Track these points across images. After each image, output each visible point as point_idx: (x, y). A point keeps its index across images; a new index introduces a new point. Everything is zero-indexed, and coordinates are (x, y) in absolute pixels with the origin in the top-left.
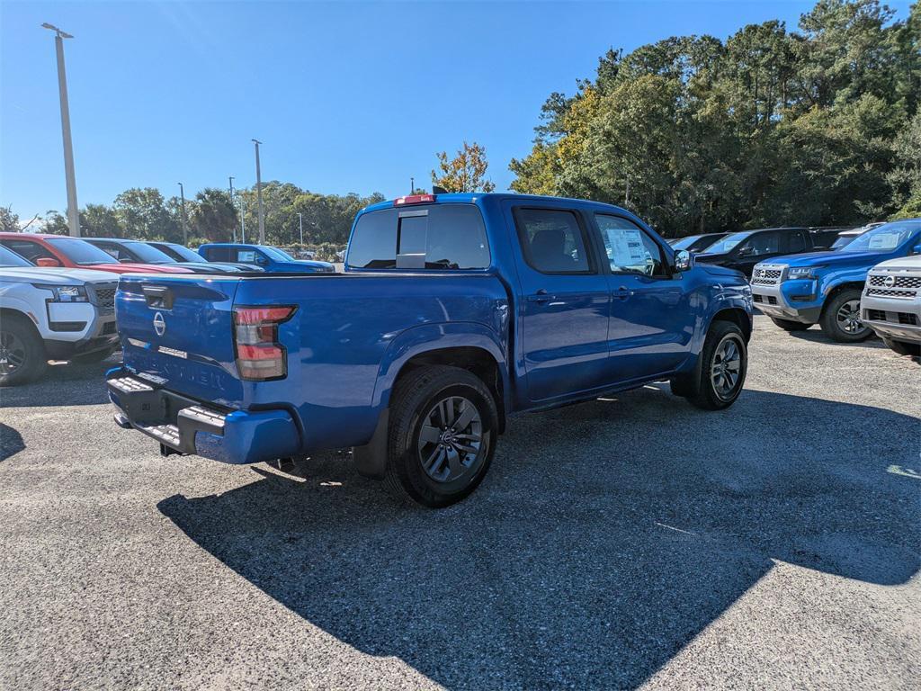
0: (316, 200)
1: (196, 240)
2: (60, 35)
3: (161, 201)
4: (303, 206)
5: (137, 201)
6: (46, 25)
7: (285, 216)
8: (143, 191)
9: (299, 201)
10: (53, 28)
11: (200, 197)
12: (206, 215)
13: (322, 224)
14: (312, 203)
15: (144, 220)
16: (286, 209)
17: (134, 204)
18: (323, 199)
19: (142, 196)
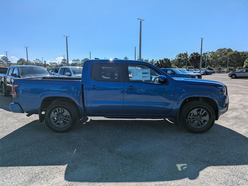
0: (236, 53)
1: (189, 67)
2: (141, 21)
3: (187, 56)
4: (231, 55)
5: (181, 56)
6: (138, 19)
7: (224, 59)
8: (183, 54)
9: (230, 54)
10: (139, 19)
11: (192, 55)
12: (192, 60)
13: (237, 61)
14: (234, 54)
15: (183, 61)
16: (224, 56)
17: (180, 57)
18: (239, 53)
19: (183, 55)
